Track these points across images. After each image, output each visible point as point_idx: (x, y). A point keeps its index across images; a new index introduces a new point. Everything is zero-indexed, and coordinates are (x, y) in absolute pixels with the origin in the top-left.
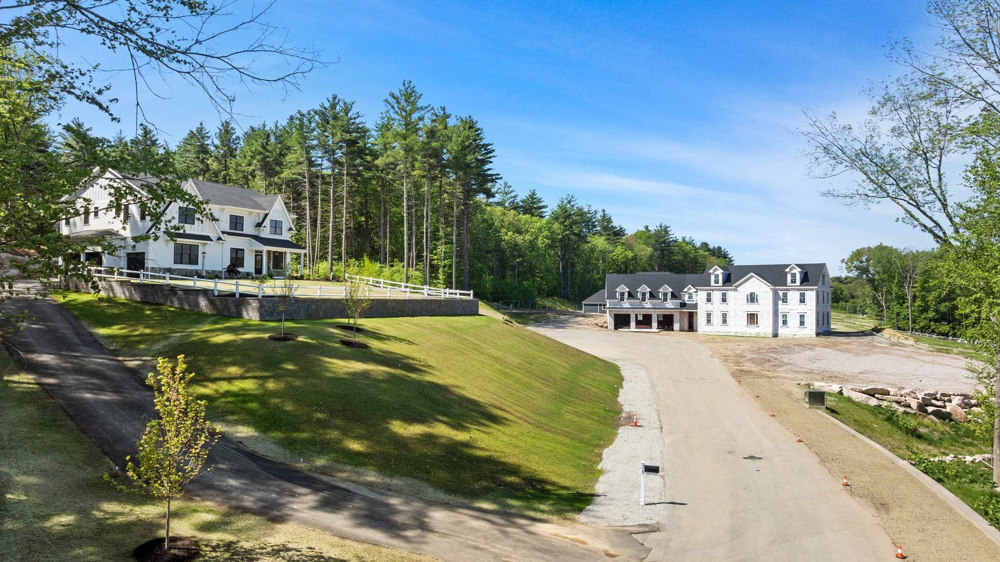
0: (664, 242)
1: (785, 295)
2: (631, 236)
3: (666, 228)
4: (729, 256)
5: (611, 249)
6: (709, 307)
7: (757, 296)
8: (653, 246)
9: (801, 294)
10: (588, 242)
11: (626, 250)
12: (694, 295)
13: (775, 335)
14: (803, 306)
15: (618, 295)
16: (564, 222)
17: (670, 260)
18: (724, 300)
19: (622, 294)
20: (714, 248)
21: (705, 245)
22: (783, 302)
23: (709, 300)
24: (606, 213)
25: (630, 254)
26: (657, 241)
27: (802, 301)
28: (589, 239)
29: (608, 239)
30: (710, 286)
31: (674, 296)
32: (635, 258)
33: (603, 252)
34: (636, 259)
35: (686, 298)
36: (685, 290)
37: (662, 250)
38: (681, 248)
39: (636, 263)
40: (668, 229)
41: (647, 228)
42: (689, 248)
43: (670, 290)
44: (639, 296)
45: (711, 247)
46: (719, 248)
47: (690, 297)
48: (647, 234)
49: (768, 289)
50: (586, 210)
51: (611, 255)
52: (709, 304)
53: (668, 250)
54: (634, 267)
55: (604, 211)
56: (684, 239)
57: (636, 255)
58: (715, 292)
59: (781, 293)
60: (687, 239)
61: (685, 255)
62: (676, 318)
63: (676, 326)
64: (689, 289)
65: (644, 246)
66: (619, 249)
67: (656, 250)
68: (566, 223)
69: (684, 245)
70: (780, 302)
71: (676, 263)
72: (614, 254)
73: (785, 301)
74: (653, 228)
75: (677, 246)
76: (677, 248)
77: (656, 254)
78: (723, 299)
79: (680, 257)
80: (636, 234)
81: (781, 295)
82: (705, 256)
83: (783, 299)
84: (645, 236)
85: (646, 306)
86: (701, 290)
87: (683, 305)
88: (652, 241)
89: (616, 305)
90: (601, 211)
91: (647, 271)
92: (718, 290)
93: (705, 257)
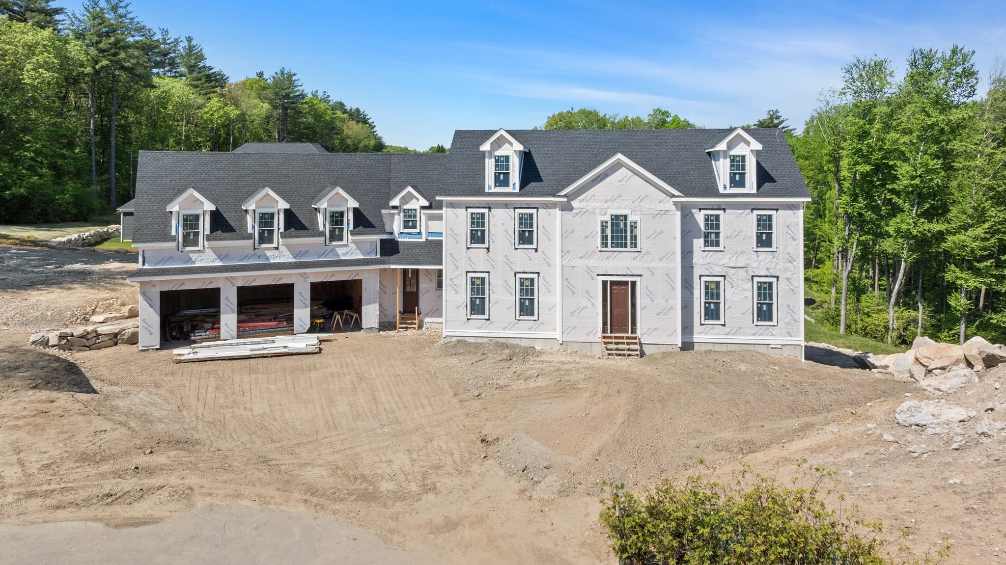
0: (287, 96)
1: (713, 223)
2: (237, 84)
3: (290, 76)
4: (370, 121)
5: (200, 100)
6: (478, 258)
7: (634, 225)
8: (271, 102)
9: (759, 219)
10: (154, 87)
11: (226, 105)
12: (422, 217)
13: (687, 346)
14: (764, 255)
15: (176, 228)
16: (98, 43)
17: (296, 124)
18: (525, 237)
19: (191, 222)
20: (351, 109)
21: (341, 105)
22: (707, 243)
23: (477, 237)
24: (194, 43)
25: (234, 113)
26: (277, 94)
27: (764, 240)
28: (156, 80)
29: (196, 87)
30: (480, 192)
31: (362, 221)
32: (242, 117)
33: (184, 106)
34: (244, 120)
35: (397, 225)
36: (395, 202)
37: (285, 109)
38: (312, 106)
39: (244, 126)
40: (294, 78)
41: (260, 75)
42: (322, 106)
43: (353, 203)
44: (251, 225)
45: (348, 108)
46: (358, 110)
47: (410, 221)
48: (262, 84)
49: (669, 204)
50: (158, 37)
51: (199, 113)
52: (478, 252)
53: (294, 109)
54: (240, 132)
55: (189, 40)
56: (315, 95)
57: (243, 114)
58: (497, 213)
59: (700, 217)
60: (320, 94)
61: (318, 116)
62: (370, 288)
63: (370, 314)
64: (406, 200)
65: (257, 101)
66: (215, 102)
67: (275, 107)
68: (101, 46)
69: (315, 102)
70: (698, 244)
71: (305, 128)
72: (206, 110)
73: (712, 239)
74: (269, 75)
75: (306, 103)
76: (306, 106)
77: (275, 113)
78: (522, 234)
79: (310, 120)
80: (244, 84)
81: (702, 224)
82: (345, 119)
83: (706, 236)
84: (259, 86)
85: (274, 258)
86: (452, 205)
87: (390, 248)
88: (269, 93)
89: (171, 259)
90: (185, 40)
91: (261, 140)
92: (506, 206)
93: (343, 120)
